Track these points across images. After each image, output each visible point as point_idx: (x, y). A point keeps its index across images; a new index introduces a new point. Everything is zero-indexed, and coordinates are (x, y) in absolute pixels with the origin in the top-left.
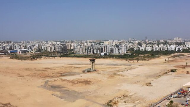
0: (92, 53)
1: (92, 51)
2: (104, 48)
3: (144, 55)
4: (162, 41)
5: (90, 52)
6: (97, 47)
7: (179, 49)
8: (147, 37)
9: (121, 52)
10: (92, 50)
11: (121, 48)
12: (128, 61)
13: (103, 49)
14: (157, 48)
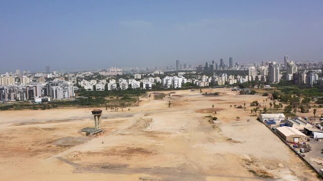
0: (13, 100)
1: (12, 97)
2: (36, 90)
3: (112, 98)
4: (90, 73)
5: (9, 97)
6: (21, 88)
7: (147, 85)
8: (49, 67)
9: (66, 96)
10: (12, 94)
11: (66, 88)
12: (114, 110)
13: (35, 92)
14: (114, 86)
